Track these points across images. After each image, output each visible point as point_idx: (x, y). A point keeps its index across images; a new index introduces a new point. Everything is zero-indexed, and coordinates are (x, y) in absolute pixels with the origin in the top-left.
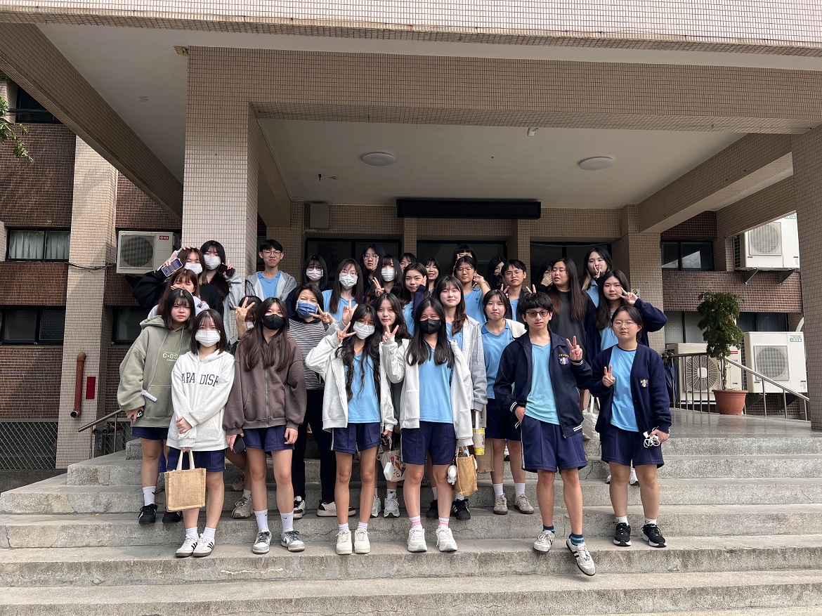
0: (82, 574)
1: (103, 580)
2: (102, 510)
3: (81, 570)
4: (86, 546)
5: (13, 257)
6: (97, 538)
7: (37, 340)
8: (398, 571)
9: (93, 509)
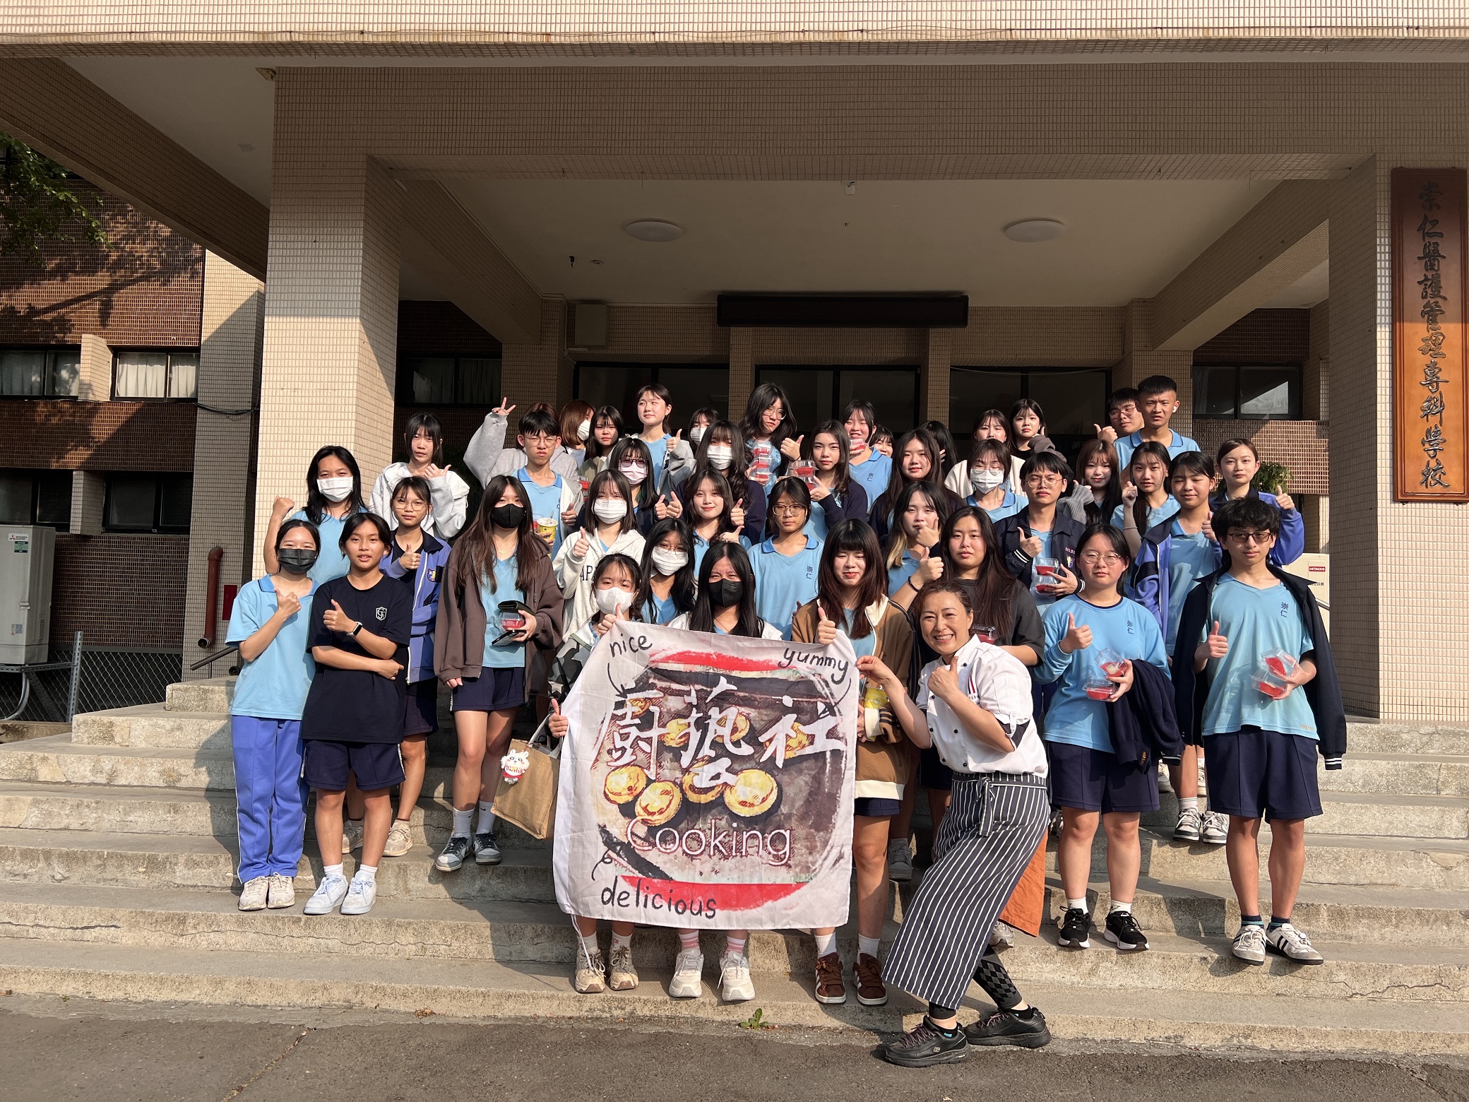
0: (39, 865)
1: (66, 875)
2: (104, 781)
3: (38, 860)
4: (65, 829)
5: (122, 395)
6: (81, 818)
7: (156, 525)
8: (481, 890)
9: (92, 779)
